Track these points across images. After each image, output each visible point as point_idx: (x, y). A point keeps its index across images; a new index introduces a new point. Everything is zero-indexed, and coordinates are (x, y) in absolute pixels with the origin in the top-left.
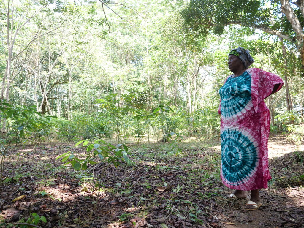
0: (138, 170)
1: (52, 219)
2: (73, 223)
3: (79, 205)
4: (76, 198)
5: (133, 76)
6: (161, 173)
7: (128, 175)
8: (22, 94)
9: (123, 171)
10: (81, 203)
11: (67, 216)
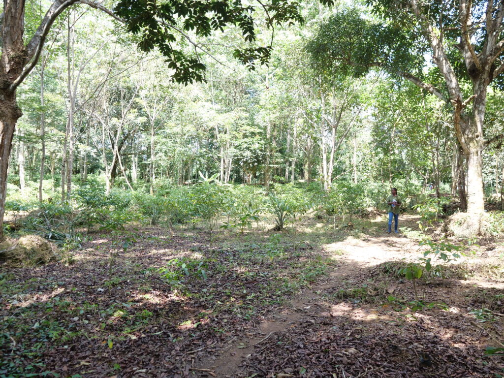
0: (226, 275)
1: (156, 314)
2: (169, 317)
3: (172, 306)
4: (169, 301)
5: (244, 122)
6: (246, 280)
7: (216, 280)
8: (85, 151)
9: (212, 277)
10: (173, 305)
11: (164, 313)
